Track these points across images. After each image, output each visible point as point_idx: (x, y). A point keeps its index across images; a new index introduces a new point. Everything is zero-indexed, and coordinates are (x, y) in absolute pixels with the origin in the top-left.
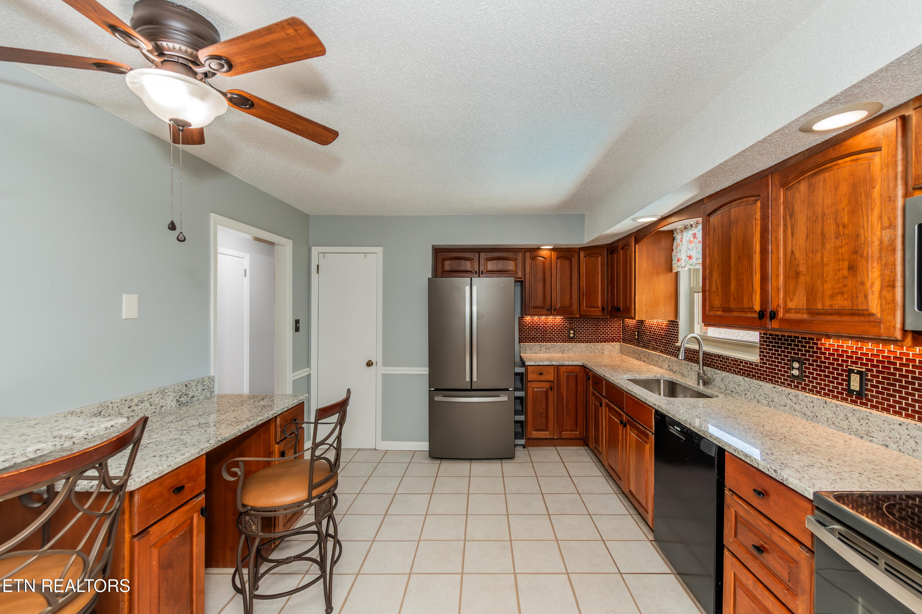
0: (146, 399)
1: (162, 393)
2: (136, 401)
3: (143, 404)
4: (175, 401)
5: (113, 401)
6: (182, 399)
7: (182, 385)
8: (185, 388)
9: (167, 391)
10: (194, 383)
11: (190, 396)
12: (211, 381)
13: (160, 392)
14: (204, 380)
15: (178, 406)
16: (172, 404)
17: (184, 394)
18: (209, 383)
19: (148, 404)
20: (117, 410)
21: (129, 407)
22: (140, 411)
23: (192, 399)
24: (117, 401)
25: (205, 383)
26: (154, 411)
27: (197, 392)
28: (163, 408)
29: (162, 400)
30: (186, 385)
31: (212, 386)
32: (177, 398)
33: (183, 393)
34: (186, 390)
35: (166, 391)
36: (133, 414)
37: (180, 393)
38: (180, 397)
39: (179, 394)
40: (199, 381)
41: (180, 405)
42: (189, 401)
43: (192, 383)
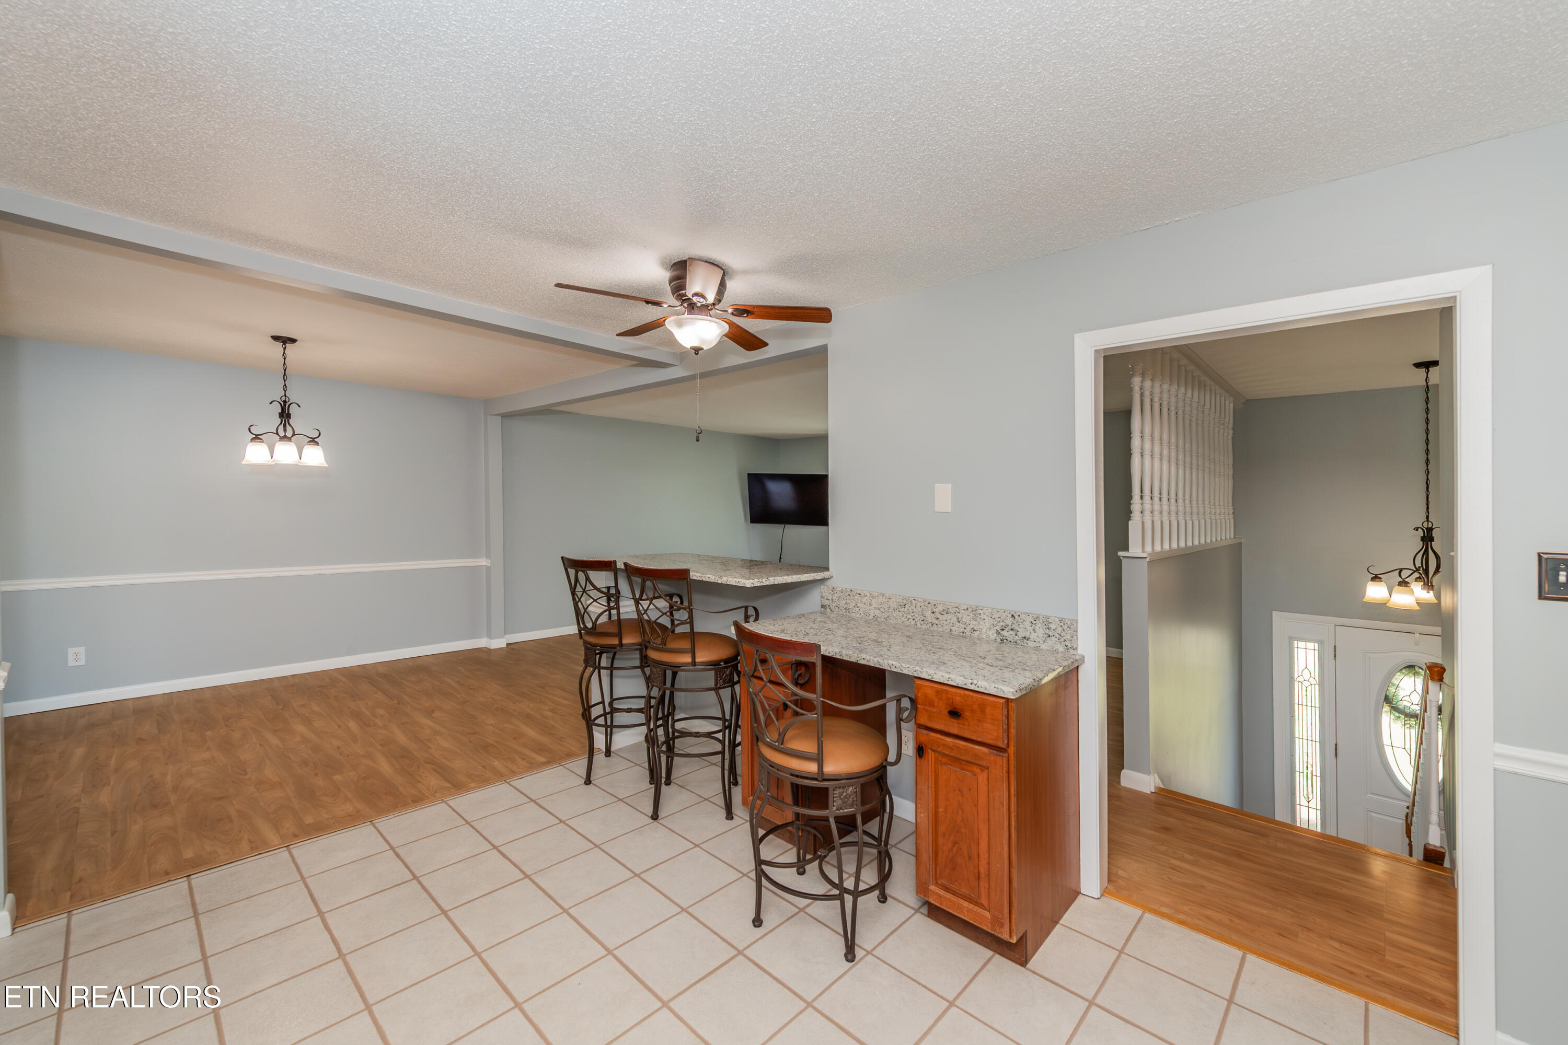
0: (951, 610)
1: (974, 613)
2: (940, 608)
3: (949, 616)
4: (993, 631)
5: (917, 599)
6: (1005, 633)
7: (1006, 613)
8: (1012, 619)
9: (981, 612)
10: (1029, 619)
11: (1021, 634)
12: (1065, 627)
13: (970, 610)
14: (1050, 621)
15: (999, 640)
16: (990, 633)
17: (1010, 628)
18: (1060, 630)
19: (954, 619)
20: (920, 609)
21: (933, 613)
22: (944, 622)
23: (1025, 641)
24: (920, 600)
25: (1053, 626)
26: (962, 630)
27: (1033, 634)
28: (976, 634)
29: (975, 623)
30: (1013, 616)
31: (1069, 637)
32: (998, 628)
33: (1007, 625)
34: (1013, 623)
35: (979, 611)
36: (937, 622)
37: (1004, 624)
38: (1003, 630)
39: (1001, 624)
40: (1038, 618)
41: (1002, 640)
42: (1018, 642)
43: (1023, 616)
